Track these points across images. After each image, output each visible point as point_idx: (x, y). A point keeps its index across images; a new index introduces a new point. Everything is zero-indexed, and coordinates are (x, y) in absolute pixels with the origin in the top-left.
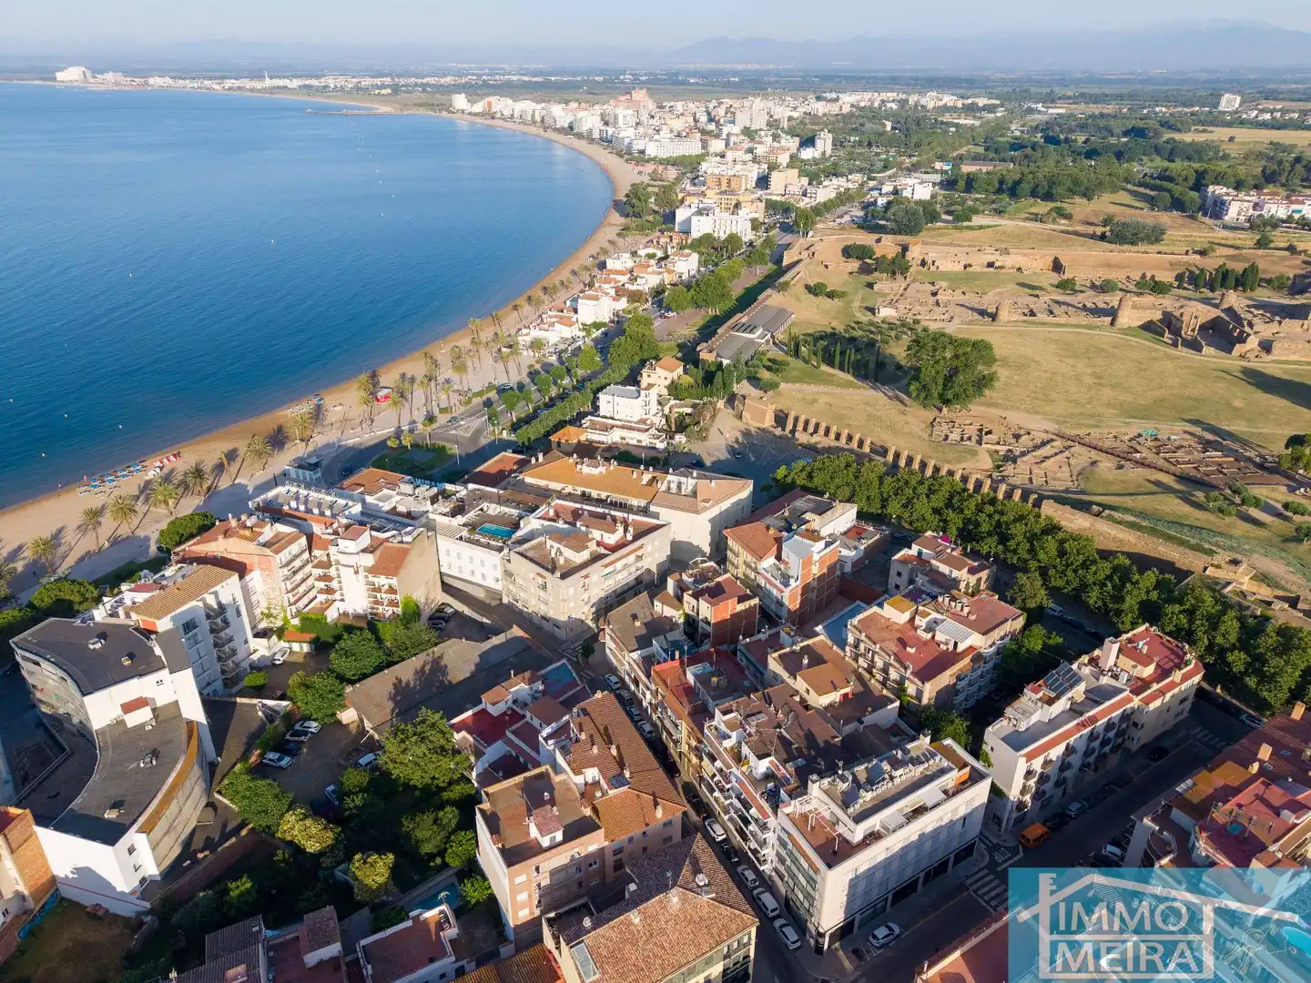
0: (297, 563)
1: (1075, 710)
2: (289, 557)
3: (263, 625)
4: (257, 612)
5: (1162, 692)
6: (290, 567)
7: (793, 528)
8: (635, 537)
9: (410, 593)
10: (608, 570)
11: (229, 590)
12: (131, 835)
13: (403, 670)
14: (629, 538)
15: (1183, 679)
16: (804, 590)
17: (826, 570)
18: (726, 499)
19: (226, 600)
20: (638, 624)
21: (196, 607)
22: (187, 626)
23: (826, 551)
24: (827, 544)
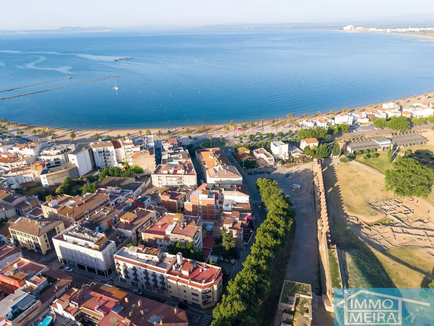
0: (130, 150)
1: (148, 261)
2: (127, 148)
3: (123, 161)
4: (122, 158)
5: (178, 280)
6: (127, 150)
7: (210, 189)
8: (185, 174)
9: (138, 165)
10: (168, 178)
11: (111, 149)
12: (45, 175)
13: (119, 178)
14: (183, 174)
15: (191, 284)
16: (194, 207)
17: (206, 205)
18: (225, 177)
19: (110, 151)
20: (153, 192)
21: (101, 149)
22: (99, 152)
23: (207, 199)
24: (209, 197)
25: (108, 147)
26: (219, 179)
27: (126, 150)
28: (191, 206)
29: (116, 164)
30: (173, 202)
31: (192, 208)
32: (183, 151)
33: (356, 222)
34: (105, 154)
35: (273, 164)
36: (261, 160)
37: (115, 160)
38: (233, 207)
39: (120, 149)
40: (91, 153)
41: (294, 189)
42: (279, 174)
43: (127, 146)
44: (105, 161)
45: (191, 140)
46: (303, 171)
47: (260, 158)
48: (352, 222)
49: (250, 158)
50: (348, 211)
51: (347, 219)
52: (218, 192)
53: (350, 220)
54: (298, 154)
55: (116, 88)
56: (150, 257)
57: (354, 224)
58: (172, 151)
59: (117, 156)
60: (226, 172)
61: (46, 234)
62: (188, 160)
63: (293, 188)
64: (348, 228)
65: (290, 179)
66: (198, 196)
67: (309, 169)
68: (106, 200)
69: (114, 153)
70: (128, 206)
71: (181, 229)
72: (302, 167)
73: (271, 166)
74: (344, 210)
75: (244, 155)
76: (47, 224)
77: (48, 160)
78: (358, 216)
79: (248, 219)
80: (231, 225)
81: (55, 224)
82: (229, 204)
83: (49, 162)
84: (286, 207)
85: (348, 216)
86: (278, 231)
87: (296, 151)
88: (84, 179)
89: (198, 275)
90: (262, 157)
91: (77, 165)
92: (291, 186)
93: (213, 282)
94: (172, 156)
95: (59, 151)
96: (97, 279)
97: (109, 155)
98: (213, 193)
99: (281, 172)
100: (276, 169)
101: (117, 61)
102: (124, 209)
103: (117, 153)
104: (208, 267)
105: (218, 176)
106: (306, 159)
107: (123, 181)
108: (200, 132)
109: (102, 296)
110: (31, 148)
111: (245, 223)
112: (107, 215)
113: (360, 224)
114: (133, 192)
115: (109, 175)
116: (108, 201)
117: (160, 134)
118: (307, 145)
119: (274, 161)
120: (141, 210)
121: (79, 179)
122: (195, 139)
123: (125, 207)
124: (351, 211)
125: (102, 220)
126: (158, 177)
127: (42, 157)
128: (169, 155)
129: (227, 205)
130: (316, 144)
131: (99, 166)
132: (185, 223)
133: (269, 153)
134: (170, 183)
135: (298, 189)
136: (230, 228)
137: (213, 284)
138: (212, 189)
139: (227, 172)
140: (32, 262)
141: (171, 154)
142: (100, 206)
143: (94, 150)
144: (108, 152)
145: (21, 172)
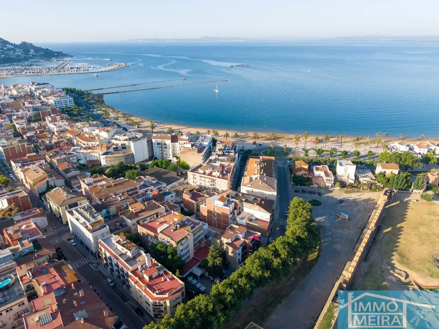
2: (182, 143)
3: (177, 155)
5: (136, 283)
7: (230, 197)
8: (219, 177)
9: (186, 161)
10: (202, 178)
11: (168, 142)
12: (104, 156)
13: (164, 170)
14: (217, 177)
15: (145, 291)
16: (209, 212)
17: (221, 213)
18: (257, 189)
19: (168, 144)
20: (182, 189)
21: (159, 141)
22: (158, 144)
23: (221, 206)
24: (225, 205)
25: (166, 140)
26: (250, 189)
27: (181, 145)
28: (207, 211)
29: (171, 158)
30: (192, 203)
31: (207, 213)
32: (232, 154)
33: (403, 279)
34: (163, 146)
35: (330, 185)
36: (320, 178)
37: (171, 153)
38: (247, 222)
39: (176, 143)
40: (150, 143)
41: (340, 219)
42: (332, 198)
43: (182, 141)
44: (162, 153)
45: (254, 146)
46: (364, 200)
47: (319, 177)
48: (396, 277)
49: (305, 174)
50: (398, 262)
51: (391, 271)
52: (237, 201)
53: (395, 275)
54: (368, 179)
55: (217, 91)
56: (125, 250)
57: (400, 280)
58: (221, 153)
59: (173, 150)
60: (260, 183)
61: (67, 206)
62: (231, 164)
63: (340, 217)
64: (384, 283)
65: (343, 206)
66: (214, 201)
67: (373, 200)
68: (134, 187)
69: (170, 146)
70: (148, 197)
71: (172, 230)
72: (366, 195)
73: (326, 188)
74: (392, 260)
75: (301, 169)
76: (72, 198)
77: (117, 145)
78: (409, 272)
79: (253, 239)
80: (229, 241)
81: (78, 199)
82: (245, 218)
83: (117, 146)
84: (302, 236)
85: (393, 267)
86: (273, 261)
87: (367, 176)
88: (137, 166)
89: (158, 284)
90: (321, 176)
91: (133, 152)
92: (338, 215)
93: (167, 295)
94: (220, 158)
95: (126, 137)
96: (89, 258)
97: (166, 148)
98: (233, 202)
99: (335, 197)
100: (331, 192)
101: (232, 67)
102: (143, 199)
103: (173, 147)
104: (172, 279)
105: (250, 185)
106: (373, 187)
107: (166, 173)
108: (268, 139)
109: (57, 275)
110: (106, 132)
111: (248, 242)
112: (121, 201)
113: (409, 283)
114: (167, 185)
115: (158, 166)
116: (136, 189)
117: (227, 135)
118: (383, 170)
119: (332, 182)
120: (155, 203)
121: (133, 165)
122: (260, 145)
123: (144, 197)
124: (402, 262)
125: (113, 204)
126: (193, 175)
127: (113, 141)
128: (217, 156)
129: (242, 219)
130: (396, 172)
131: (157, 156)
132: (178, 226)
133: (331, 172)
134: (203, 184)
135: (345, 219)
136: (227, 244)
137: (166, 298)
138: (232, 197)
139: (262, 183)
140: (36, 228)
141: (219, 155)
142: (128, 191)
143: (154, 141)
144: (165, 144)
145: (91, 150)
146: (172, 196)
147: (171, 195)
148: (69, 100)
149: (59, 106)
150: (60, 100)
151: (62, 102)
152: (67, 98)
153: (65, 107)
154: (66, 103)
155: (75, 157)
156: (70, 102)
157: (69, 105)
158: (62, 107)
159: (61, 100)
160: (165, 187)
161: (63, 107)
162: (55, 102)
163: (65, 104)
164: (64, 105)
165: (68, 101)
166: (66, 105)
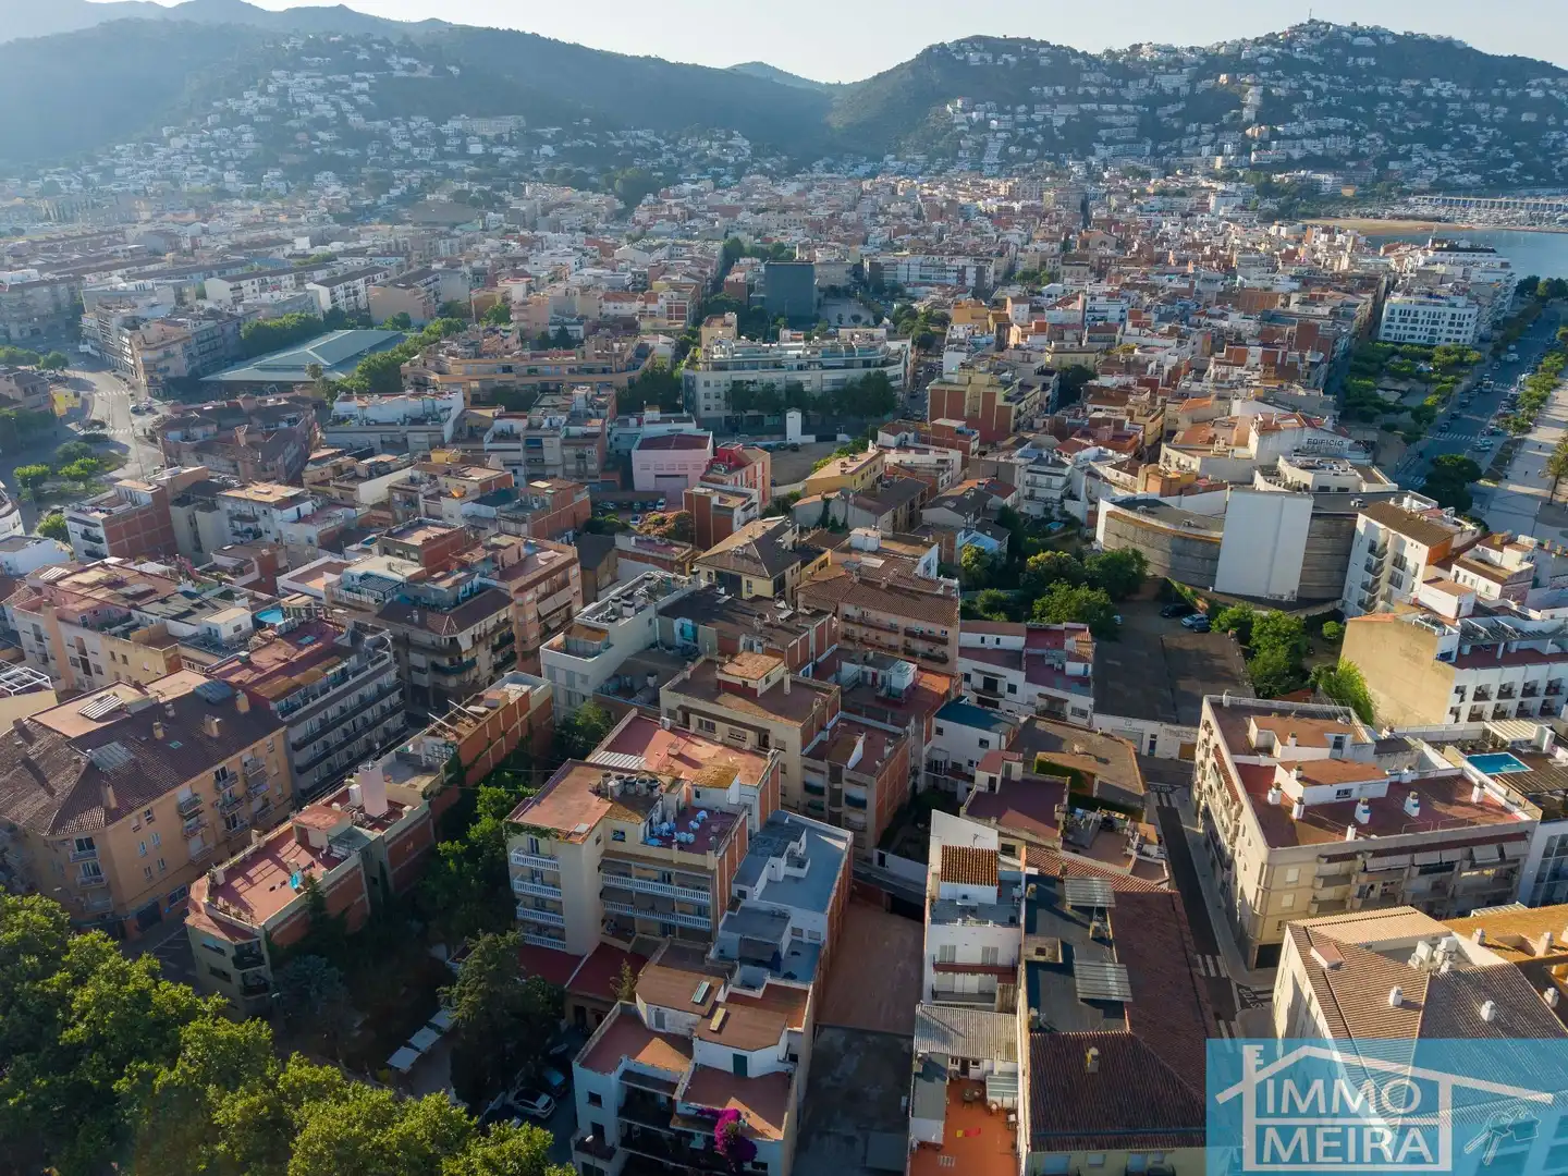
9: (1363, 672)
12: (1110, 508)
19: (1410, 564)
21: (1380, 532)
22: (1373, 548)
25: (1408, 540)
34: (1387, 568)
40: (1343, 531)
60: (1391, 999)
69: (1419, 578)
88: (1200, 604)
97: (1398, 582)
110: (1258, 430)
121: (1184, 588)
142: (909, 633)
143: (1362, 521)
144: (1399, 562)
145: (1128, 477)
146: (983, 743)
147: (985, 734)
148: (1453, 316)
149: (1401, 332)
150: (1413, 308)
151: (1420, 317)
152: (1454, 305)
153: (1422, 341)
154: (1435, 323)
155: (1060, 481)
156: (1451, 324)
157: (1444, 335)
158: (1412, 337)
159: (1421, 309)
160: (1083, 714)
161: (1416, 341)
162: (1393, 312)
163: (1430, 327)
164: (1423, 334)
165: (1447, 319)
166: (1433, 332)
